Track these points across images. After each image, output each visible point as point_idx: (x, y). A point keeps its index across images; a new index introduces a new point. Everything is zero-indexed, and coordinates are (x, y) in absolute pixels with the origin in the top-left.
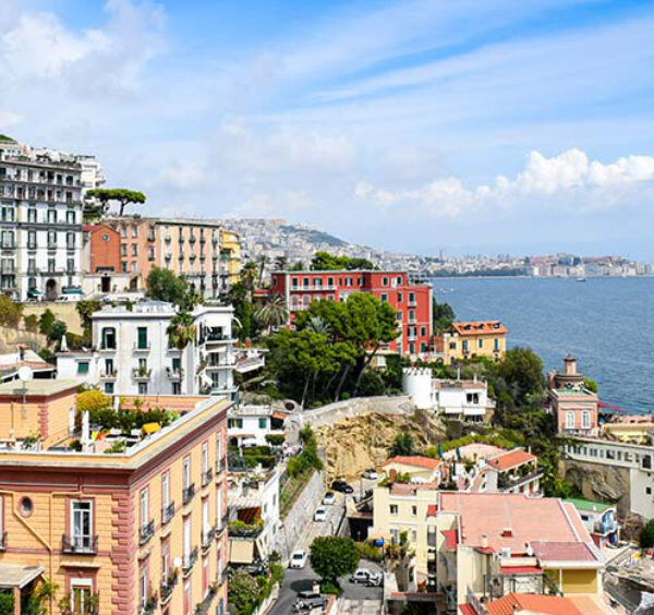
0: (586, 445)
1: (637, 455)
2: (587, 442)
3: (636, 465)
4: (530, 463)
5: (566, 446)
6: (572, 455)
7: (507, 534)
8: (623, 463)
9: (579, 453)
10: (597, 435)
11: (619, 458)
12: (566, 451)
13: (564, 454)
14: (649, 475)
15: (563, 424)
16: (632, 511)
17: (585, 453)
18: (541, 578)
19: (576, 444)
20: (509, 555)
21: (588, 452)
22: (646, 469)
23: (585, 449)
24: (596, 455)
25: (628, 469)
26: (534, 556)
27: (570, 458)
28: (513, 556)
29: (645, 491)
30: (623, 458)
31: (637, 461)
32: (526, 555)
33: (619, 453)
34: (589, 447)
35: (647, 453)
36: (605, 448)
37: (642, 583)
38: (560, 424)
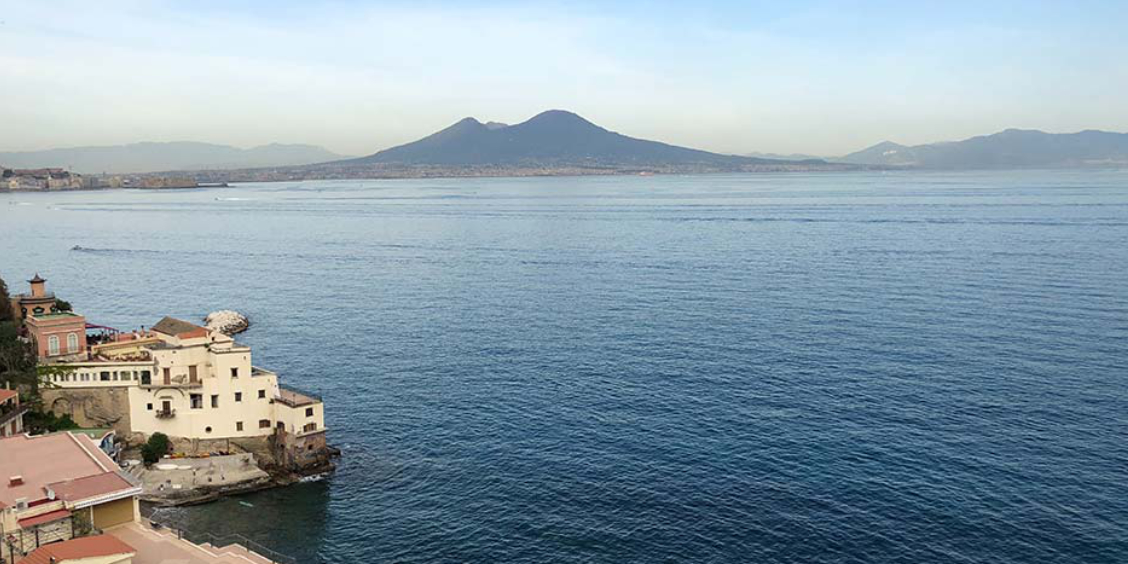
0: (75, 371)
1: (135, 373)
2: (77, 367)
3: (136, 383)
4: (10, 401)
5: (51, 375)
6: (59, 382)
7: (17, 483)
8: (120, 383)
9: (67, 380)
10: (86, 358)
11: (116, 379)
12: (52, 380)
13: (48, 383)
14: (149, 390)
15: (46, 352)
16: (133, 430)
17: (75, 379)
18: (69, 521)
19: (64, 370)
20: (26, 505)
21: (78, 377)
22: (145, 386)
23: (75, 375)
24: (88, 379)
25: (126, 388)
26: (56, 499)
27: (57, 387)
28: (30, 505)
29: (146, 407)
30: (119, 377)
31: (136, 378)
32: (48, 501)
33: (115, 373)
34: (79, 372)
35: (146, 369)
36: (98, 371)
37: (153, 499)
38: (41, 352)
